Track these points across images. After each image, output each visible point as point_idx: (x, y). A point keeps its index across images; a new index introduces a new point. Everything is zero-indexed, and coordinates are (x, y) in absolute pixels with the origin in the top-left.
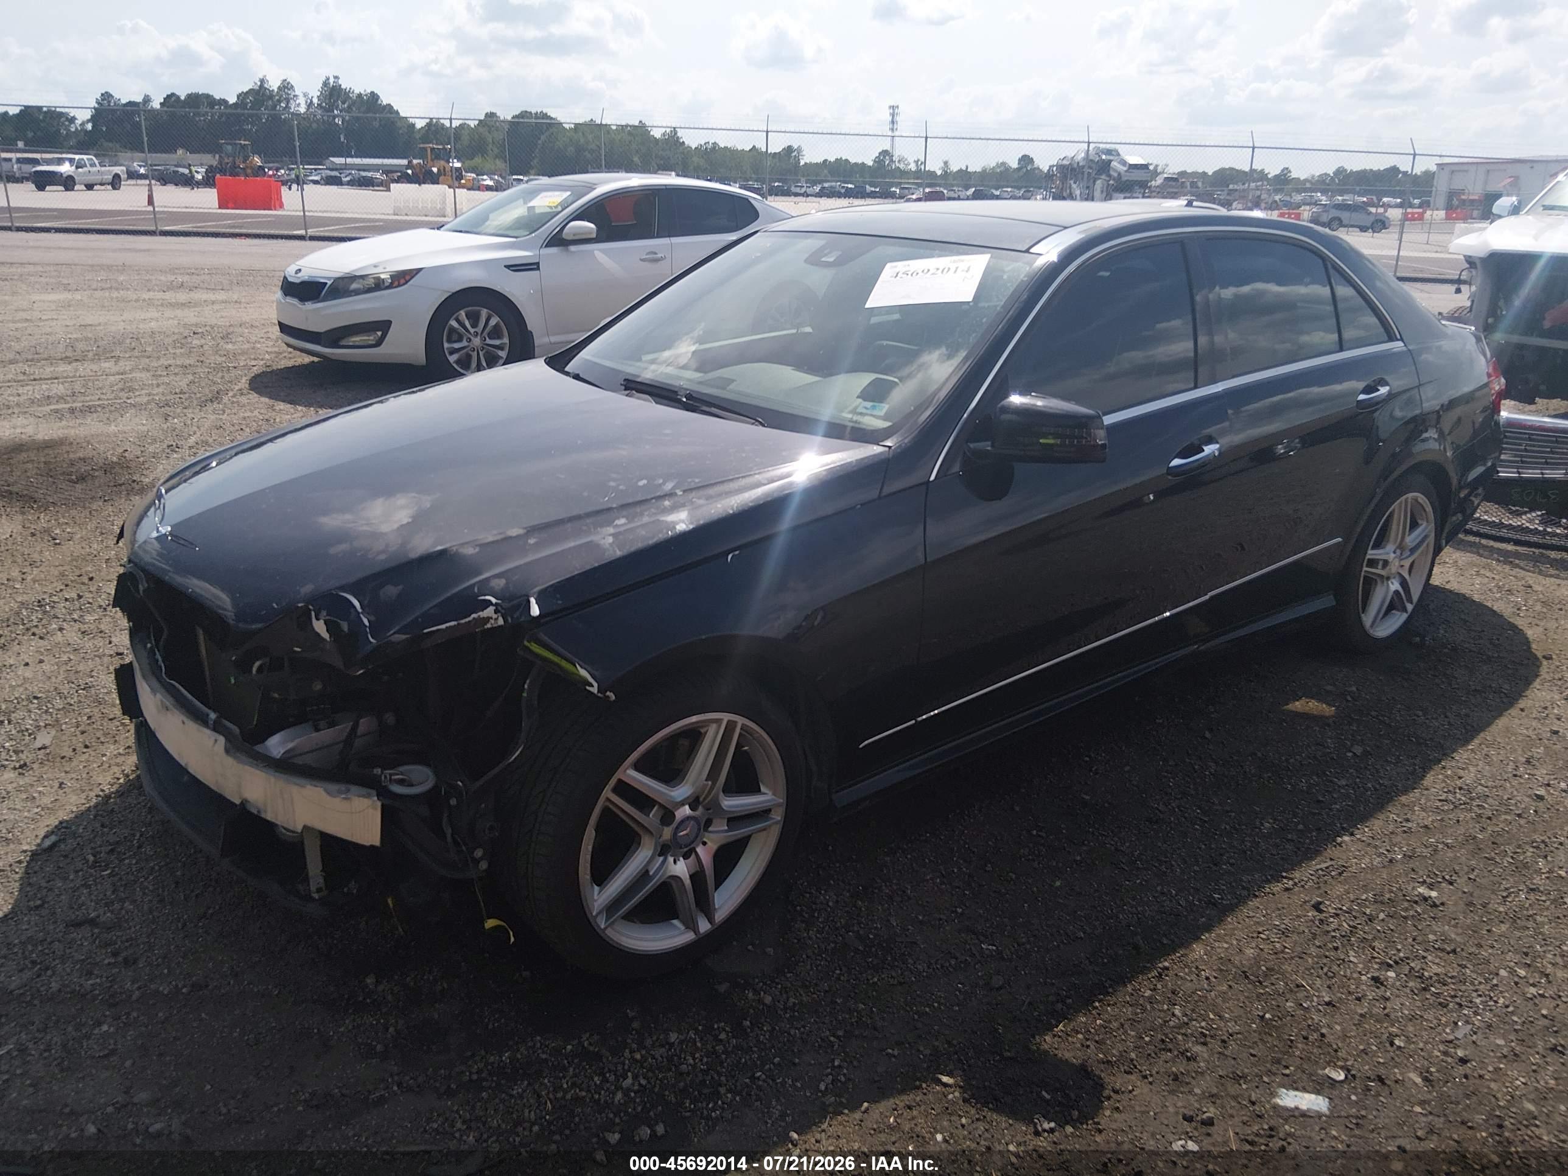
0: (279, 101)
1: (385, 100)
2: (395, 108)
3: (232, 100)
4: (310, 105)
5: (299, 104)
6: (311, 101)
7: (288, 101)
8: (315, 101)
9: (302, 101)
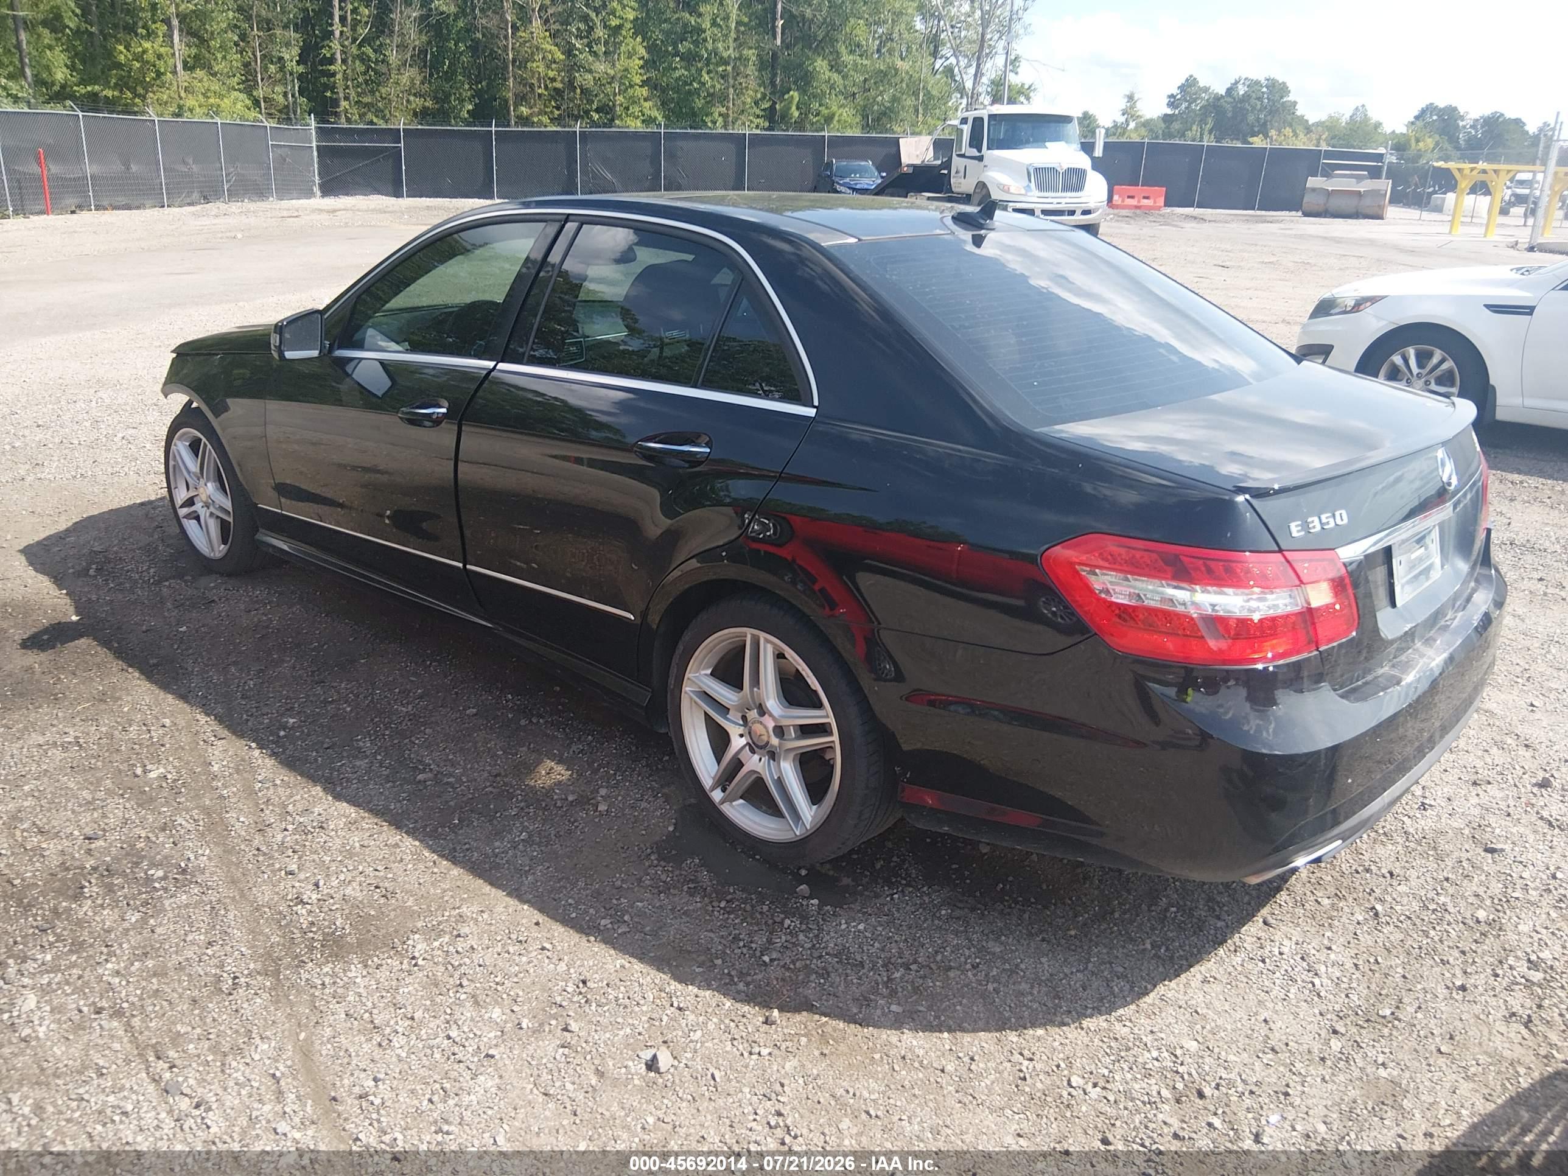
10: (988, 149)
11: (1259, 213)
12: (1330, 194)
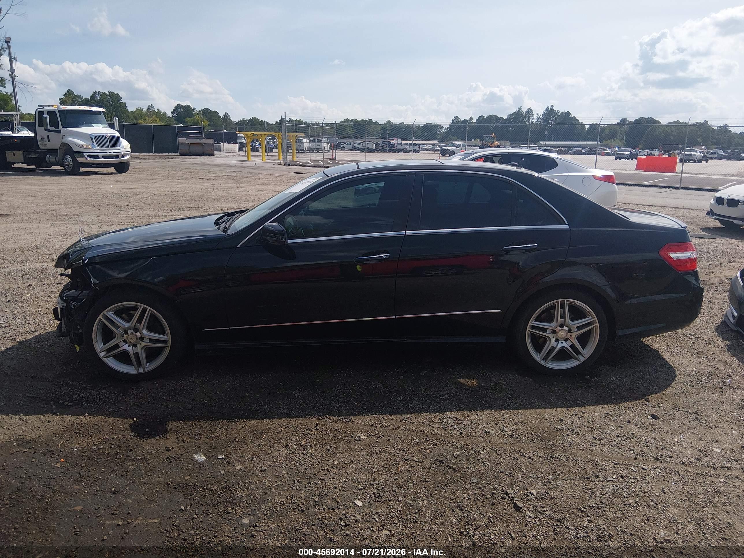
0: (525, 118)
1: (573, 115)
2: (577, 119)
3: (505, 117)
4: (538, 118)
5: (534, 118)
6: (540, 117)
7: (529, 117)
8: (541, 116)
9: (535, 117)
10: (63, 127)
11: (154, 154)
12: (190, 145)
